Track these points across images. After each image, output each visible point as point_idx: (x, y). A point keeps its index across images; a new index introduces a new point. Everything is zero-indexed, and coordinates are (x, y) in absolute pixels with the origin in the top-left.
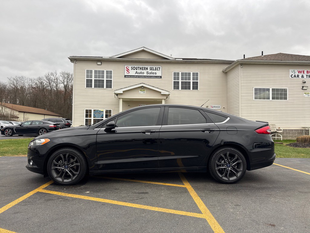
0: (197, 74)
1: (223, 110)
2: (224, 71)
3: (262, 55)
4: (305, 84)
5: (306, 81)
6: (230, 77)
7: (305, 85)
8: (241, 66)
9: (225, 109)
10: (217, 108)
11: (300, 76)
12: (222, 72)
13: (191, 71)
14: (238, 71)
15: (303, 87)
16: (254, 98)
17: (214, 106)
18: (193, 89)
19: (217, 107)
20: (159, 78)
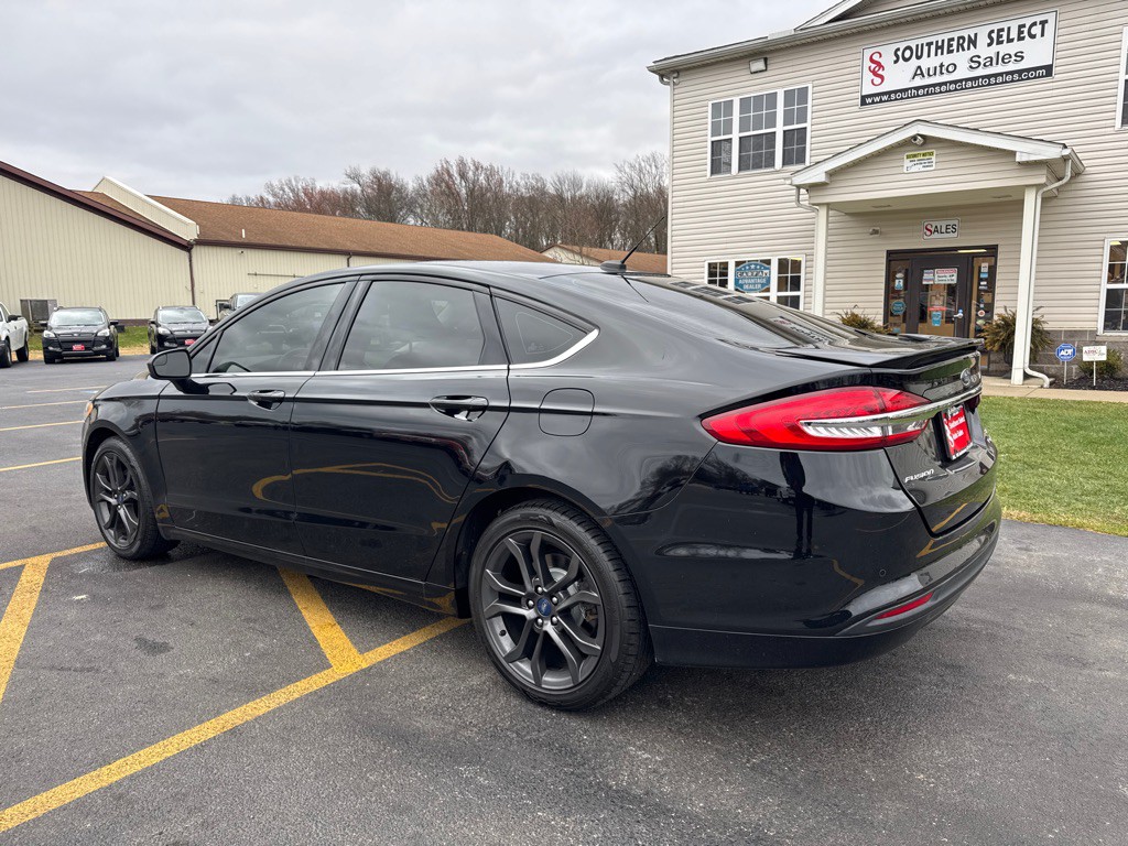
20: (1039, 77)
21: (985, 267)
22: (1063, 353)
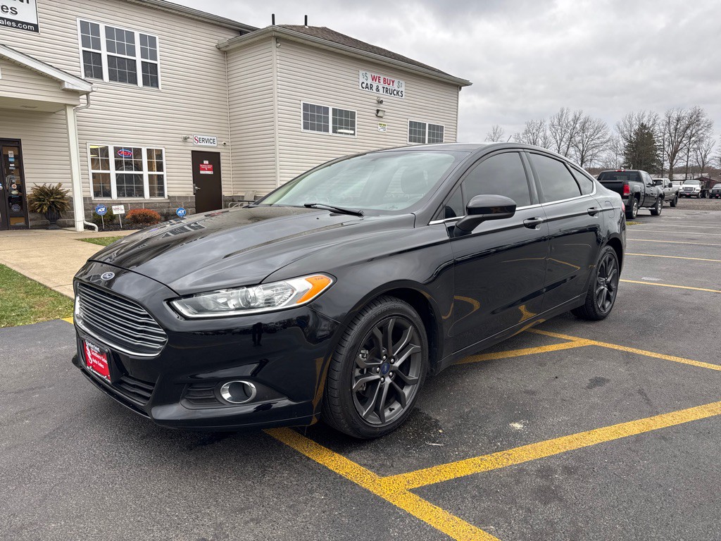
0: (153, 40)
1: (223, 150)
2: (221, 46)
3: (306, 24)
4: (381, 105)
5: (383, 100)
6: (241, 66)
7: (382, 107)
8: (277, 43)
9: (227, 147)
10: (210, 144)
11: (374, 88)
12: (218, 50)
13: (135, 29)
14: (268, 54)
15: (378, 111)
16: (302, 127)
17: (202, 137)
18: (145, 83)
19: (208, 141)
20: (30, 30)
21: (11, 154)
22: (99, 210)
